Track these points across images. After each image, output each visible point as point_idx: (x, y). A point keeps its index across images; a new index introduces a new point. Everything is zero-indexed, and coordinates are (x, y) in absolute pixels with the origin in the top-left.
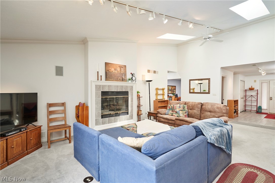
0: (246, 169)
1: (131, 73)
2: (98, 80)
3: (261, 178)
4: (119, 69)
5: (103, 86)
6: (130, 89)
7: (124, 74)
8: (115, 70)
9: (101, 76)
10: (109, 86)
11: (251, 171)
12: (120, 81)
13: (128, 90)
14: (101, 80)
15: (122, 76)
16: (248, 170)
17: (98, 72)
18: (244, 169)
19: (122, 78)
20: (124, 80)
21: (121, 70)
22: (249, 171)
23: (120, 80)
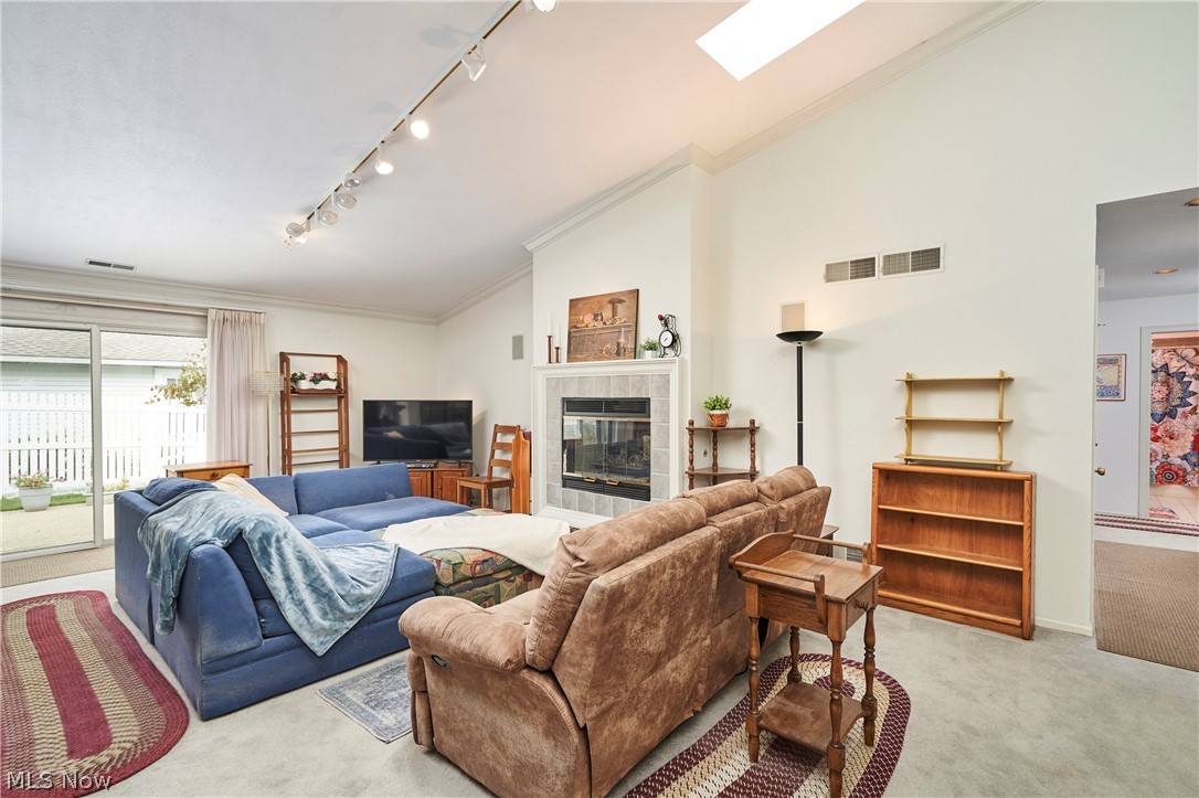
0: (128, 745)
1: (661, 318)
2: (550, 362)
3: (52, 755)
4: (607, 313)
5: (567, 380)
6: (658, 388)
7: (625, 327)
8: (595, 319)
9: (557, 348)
10: (582, 380)
11: (105, 752)
12: (608, 359)
13: (647, 393)
14: (557, 361)
15: (619, 337)
16: (117, 745)
17: (550, 337)
18: (135, 739)
19: (618, 344)
20: (622, 351)
21: (614, 314)
22: (112, 746)
23: (609, 355)
